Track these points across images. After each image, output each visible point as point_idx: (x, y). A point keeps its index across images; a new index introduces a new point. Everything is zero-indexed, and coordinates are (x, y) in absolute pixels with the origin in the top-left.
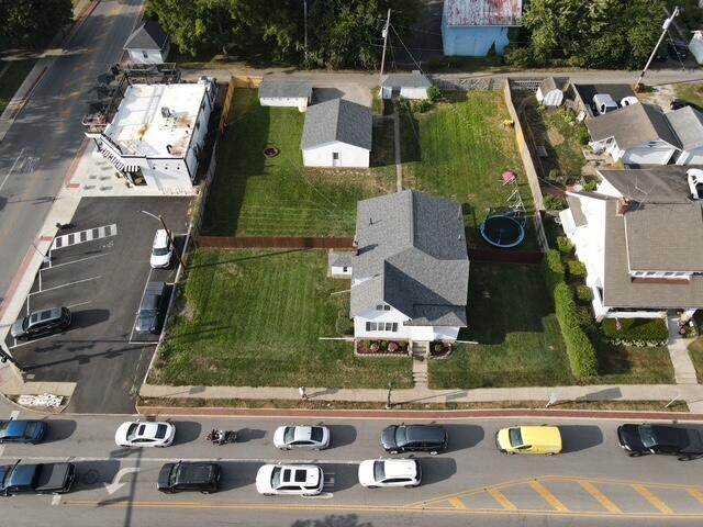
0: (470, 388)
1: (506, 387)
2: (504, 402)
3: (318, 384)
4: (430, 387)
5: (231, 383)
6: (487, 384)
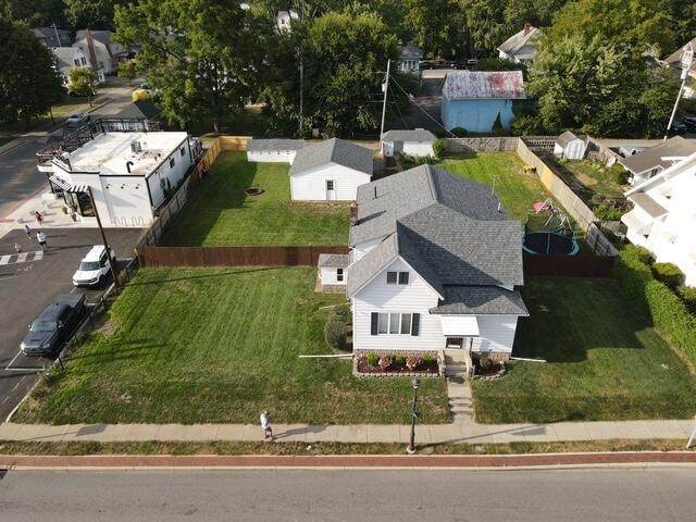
0: (547, 422)
1: (607, 419)
2: (611, 441)
3: (293, 419)
4: (480, 421)
5: (150, 420)
6: (575, 416)
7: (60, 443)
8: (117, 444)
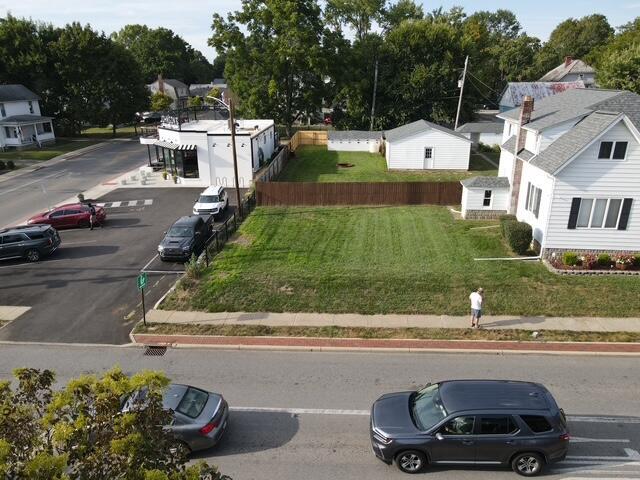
7: (223, 326)
8: (291, 328)
